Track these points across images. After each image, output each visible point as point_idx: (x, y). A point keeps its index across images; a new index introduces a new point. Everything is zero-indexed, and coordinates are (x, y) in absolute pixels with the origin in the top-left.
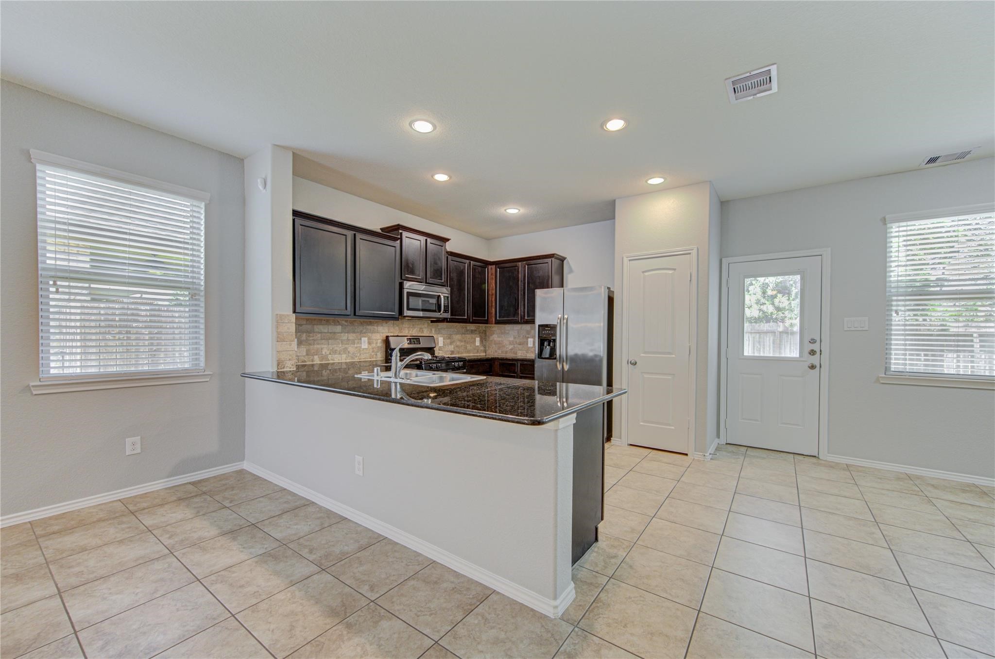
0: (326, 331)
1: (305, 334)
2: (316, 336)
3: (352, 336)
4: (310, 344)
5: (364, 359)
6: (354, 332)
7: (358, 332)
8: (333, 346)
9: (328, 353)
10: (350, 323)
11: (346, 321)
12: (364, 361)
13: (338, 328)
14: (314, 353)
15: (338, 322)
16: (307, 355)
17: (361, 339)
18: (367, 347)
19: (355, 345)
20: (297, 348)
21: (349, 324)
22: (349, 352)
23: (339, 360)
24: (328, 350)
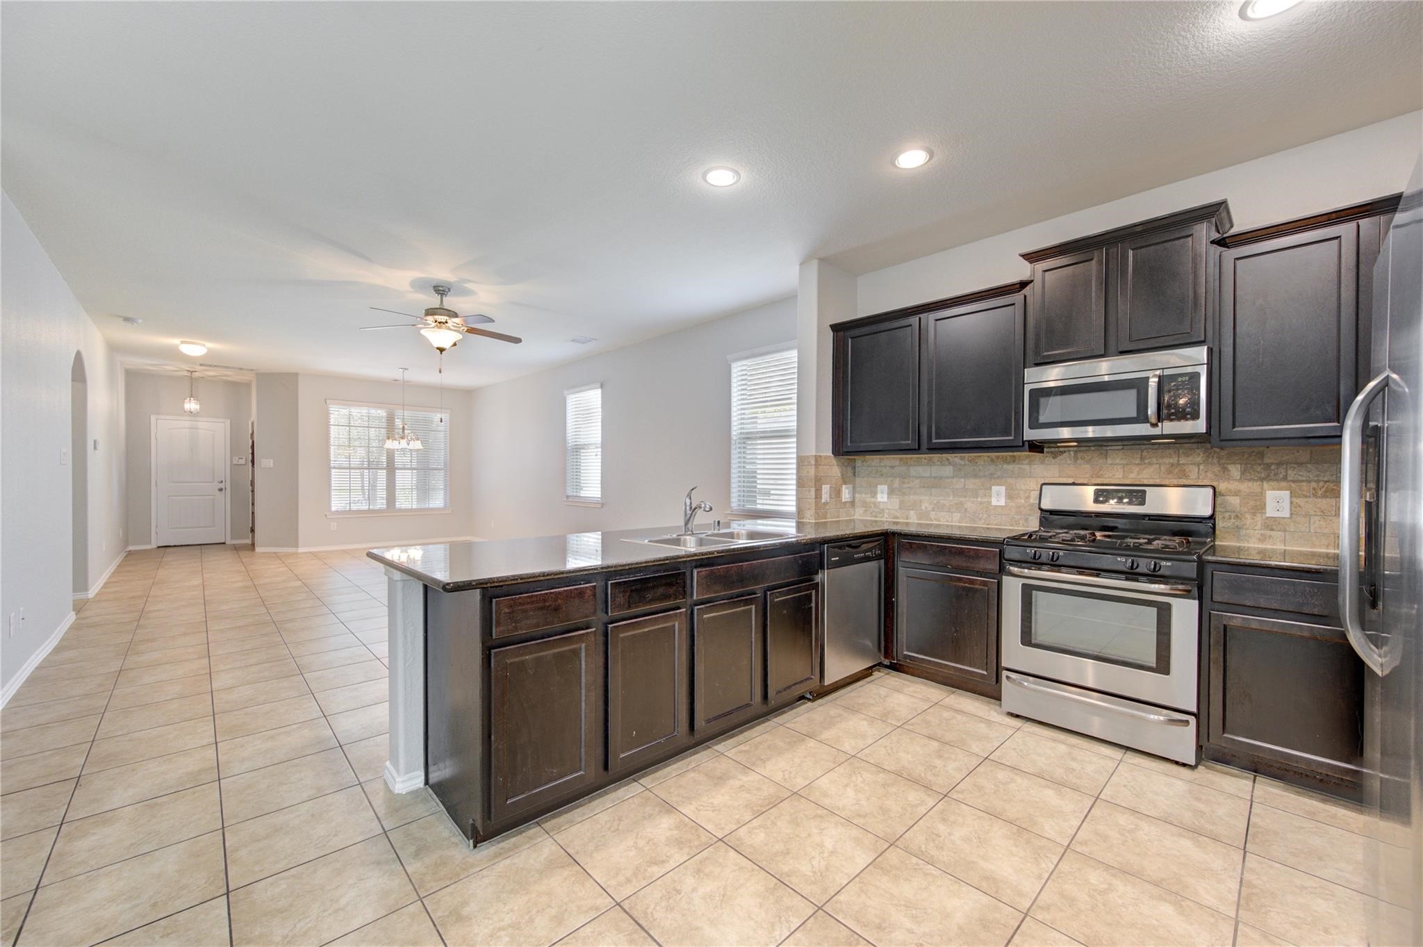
0: (928, 475)
1: (898, 479)
2: (913, 481)
3: (971, 483)
4: (904, 494)
5: (996, 525)
6: (976, 476)
7: (985, 476)
8: (939, 498)
9: (930, 508)
10: (970, 461)
11: (962, 459)
12: (996, 529)
13: (948, 470)
14: (909, 506)
15: (948, 459)
16: (900, 508)
17: (991, 488)
18: (1004, 504)
19: (979, 500)
20: (888, 498)
21: (967, 462)
22: (966, 510)
23: (947, 521)
24: (931, 504)
